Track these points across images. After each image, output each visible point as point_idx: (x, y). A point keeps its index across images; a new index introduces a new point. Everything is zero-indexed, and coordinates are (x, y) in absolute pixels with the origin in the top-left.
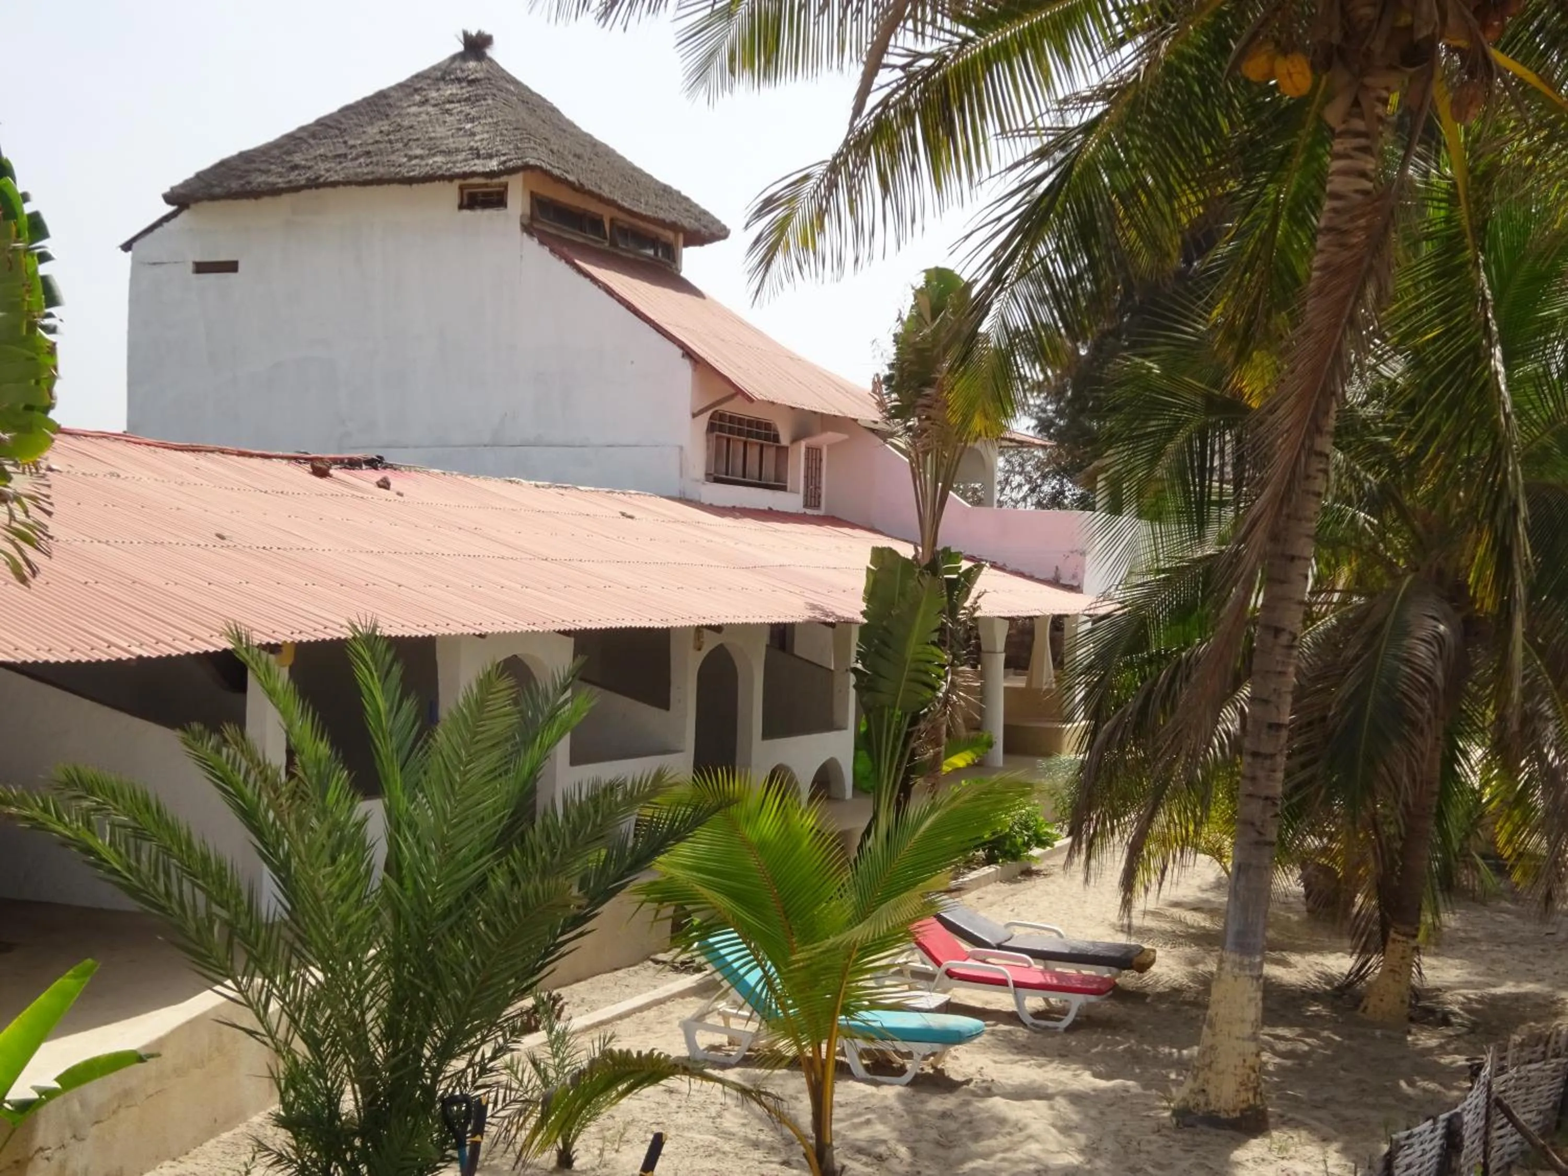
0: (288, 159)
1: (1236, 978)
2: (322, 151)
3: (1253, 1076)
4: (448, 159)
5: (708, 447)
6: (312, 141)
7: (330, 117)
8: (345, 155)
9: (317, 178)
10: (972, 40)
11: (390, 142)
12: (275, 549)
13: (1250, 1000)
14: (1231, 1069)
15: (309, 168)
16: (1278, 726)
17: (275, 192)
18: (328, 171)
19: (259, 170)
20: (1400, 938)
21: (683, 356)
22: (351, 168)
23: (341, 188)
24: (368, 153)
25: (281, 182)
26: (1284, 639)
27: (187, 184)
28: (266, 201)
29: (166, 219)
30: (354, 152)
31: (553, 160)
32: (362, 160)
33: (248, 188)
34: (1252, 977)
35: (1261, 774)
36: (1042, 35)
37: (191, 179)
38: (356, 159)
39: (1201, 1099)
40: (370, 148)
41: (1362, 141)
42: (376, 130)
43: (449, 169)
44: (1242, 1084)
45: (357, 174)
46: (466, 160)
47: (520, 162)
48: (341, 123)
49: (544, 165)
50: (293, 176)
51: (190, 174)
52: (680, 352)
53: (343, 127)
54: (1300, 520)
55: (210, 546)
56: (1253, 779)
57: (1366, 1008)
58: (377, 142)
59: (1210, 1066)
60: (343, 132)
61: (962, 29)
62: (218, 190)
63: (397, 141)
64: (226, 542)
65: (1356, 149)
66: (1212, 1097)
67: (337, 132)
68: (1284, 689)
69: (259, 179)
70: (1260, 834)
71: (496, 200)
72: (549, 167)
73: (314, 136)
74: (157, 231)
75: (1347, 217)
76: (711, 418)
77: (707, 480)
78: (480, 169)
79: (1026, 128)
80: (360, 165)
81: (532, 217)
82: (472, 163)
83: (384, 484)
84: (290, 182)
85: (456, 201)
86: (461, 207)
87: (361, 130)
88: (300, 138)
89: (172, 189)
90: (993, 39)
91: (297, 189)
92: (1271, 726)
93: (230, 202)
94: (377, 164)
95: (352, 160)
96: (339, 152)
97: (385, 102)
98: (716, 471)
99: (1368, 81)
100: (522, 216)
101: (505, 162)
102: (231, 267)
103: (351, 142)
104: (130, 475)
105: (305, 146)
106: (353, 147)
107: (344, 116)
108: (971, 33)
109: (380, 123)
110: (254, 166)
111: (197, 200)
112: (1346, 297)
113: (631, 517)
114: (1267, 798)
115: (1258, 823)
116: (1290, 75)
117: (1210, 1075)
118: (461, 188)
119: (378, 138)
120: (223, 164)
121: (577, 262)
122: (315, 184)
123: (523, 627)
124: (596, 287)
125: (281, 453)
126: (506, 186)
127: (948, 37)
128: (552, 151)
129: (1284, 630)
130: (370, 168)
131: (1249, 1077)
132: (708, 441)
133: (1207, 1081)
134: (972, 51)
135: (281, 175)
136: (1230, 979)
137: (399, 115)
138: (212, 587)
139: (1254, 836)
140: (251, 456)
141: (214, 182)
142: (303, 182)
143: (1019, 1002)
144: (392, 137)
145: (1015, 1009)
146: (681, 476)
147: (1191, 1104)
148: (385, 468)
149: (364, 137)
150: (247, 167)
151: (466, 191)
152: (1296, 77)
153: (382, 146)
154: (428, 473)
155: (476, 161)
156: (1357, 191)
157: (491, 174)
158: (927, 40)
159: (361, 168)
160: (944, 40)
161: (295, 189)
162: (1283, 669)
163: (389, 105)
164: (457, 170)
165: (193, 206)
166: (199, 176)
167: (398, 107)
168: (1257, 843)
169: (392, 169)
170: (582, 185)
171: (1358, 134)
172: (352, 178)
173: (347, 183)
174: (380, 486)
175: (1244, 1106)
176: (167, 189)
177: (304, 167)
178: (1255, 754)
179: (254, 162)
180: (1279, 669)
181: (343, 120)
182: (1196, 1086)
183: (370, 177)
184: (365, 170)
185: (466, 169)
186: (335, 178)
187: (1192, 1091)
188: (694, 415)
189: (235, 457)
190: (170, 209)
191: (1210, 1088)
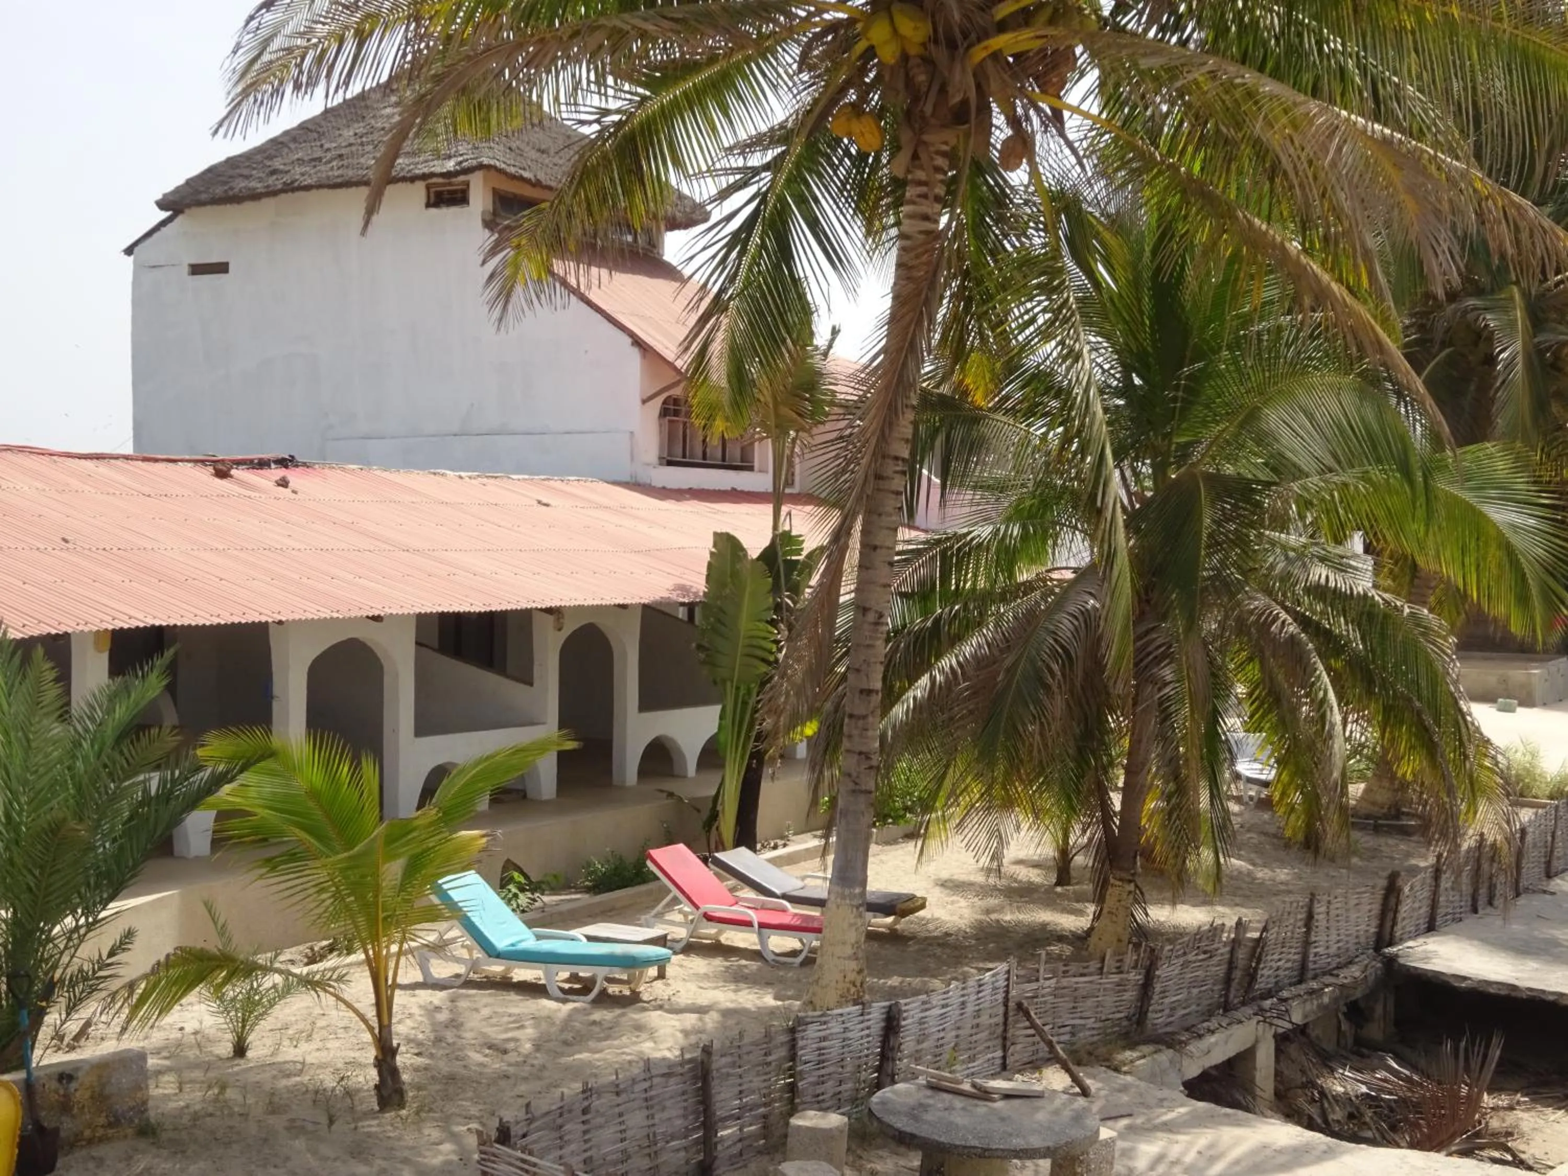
0: (269, 163)
1: (838, 907)
2: (300, 155)
3: (853, 990)
4: (411, 160)
5: (661, 432)
6: (292, 146)
7: (313, 120)
8: (319, 159)
9: (292, 182)
10: (650, 98)
11: (362, 144)
12: (115, 549)
13: (851, 925)
14: (833, 984)
15: (287, 172)
16: (870, 692)
17: (255, 196)
18: (303, 174)
19: (241, 176)
20: (1118, 883)
21: (633, 344)
22: (325, 171)
23: (314, 191)
24: (341, 156)
25: (259, 186)
26: (871, 617)
27: (178, 190)
28: (249, 206)
29: (163, 223)
30: (329, 155)
31: (510, 158)
32: (334, 163)
33: (231, 193)
34: (852, 906)
36: (705, 92)
37: (182, 186)
38: (330, 162)
40: (343, 151)
41: (924, 189)
42: (351, 133)
43: (409, 171)
44: (842, 996)
45: (328, 178)
46: (426, 161)
47: (475, 162)
48: (321, 127)
49: (498, 164)
50: (271, 180)
51: (181, 181)
52: (629, 340)
53: (320, 130)
54: (880, 515)
55: (50, 549)
58: (351, 145)
59: (817, 982)
60: (321, 135)
61: (640, 90)
62: (203, 197)
63: (368, 143)
64: (70, 546)
65: (919, 196)
67: (315, 135)
68: (873, 660)
69: (240, 184)
70: (856, 784)
71: (458, 198)
72: (503, 166)
73: (294, 140)
74: (156, 236)
75: (912, 254)
76: (664, 403)
77: (661, 464)
78: (438, 170)
79: (708, 171)
80: (332, 169)
81: (495, 213)
82: (432, 164)
83: (283, 483)
84: (268, 187)
85: (423, 200)
86: (428, 205)
87: (337, 132)
88: (282, 143)
89: (165, 195)
90: (667, 98)
91: (274, 193)
92: (862, 691)
93: (216, 207)
94: (347, 167)
95: (326, 163)
96: (315, 156)
97: (363, 104)
98: (669, 454)
99: (926, 137)
100: (483, 213)
101: (461, 162)
102: (222, 268)
103: (326, 146)
104: (12, 485)
105: (286, 150)
106: (328, 150)
107: (325, 119)
108: (648, 93)
109: (356, 125)
110: (238, 171)
111: (189, 206)
112: (909, 325)
113: (547, 505)
114: (860, 753)
115: (854, 774)
116: (863, 134)
118: (428, 188)
119: (352, 140)
120: (210, 170)
122: (291, 188)
123: (326, 614)
125: (187, 457)
126: (467, 184)
127: (628, 96)
128: (510, 149)
129: (869, 609)
130: (340, 172)
131: (848, 990)
132: (661, 425)
133: (814, 994)
134: (653, 106)
135: (260, 180)
136: (834, 907)
137: (374, 117)
138: (26, 586)
139: (851, 786)
140: (156, 460)
141: (202, 189)
142: (280, 187)
143: (763, 941)
144: (364, 139)
145: (758, 947)
146: (632, 459)
148: (297, 466)
149: (340, 140)
150: (231, 172)
151: (432, 190)
152: (868, 136)
153: (354, 148)
154: (344, 470)
155: (436, 162)
156: (921, 232)
157: (448, 175)
158: (610, 99)
159: (334, 171)
160: (625, 99)
161: (273, 193)
162: (871, 642)
163: (367, 107)
164: (417, 172)
165: (187, 211)
166: (189, 182)
167: (373, 109)
168: (854, 791)
169: (360, 172)
171: (919, 183)
172: (326, 182)
173: (319, 186)
174: (279, 485)
176: (159, 196)
177: (281, 172)
179: (238, 167)
180: (868, 642)
181: (323, 123)
183: (339, 180)
184: (336, 173)
185: (426, 170)
186: (309, 181)
188: (644, 402)
189: (140, 463)
190: (165, 215)
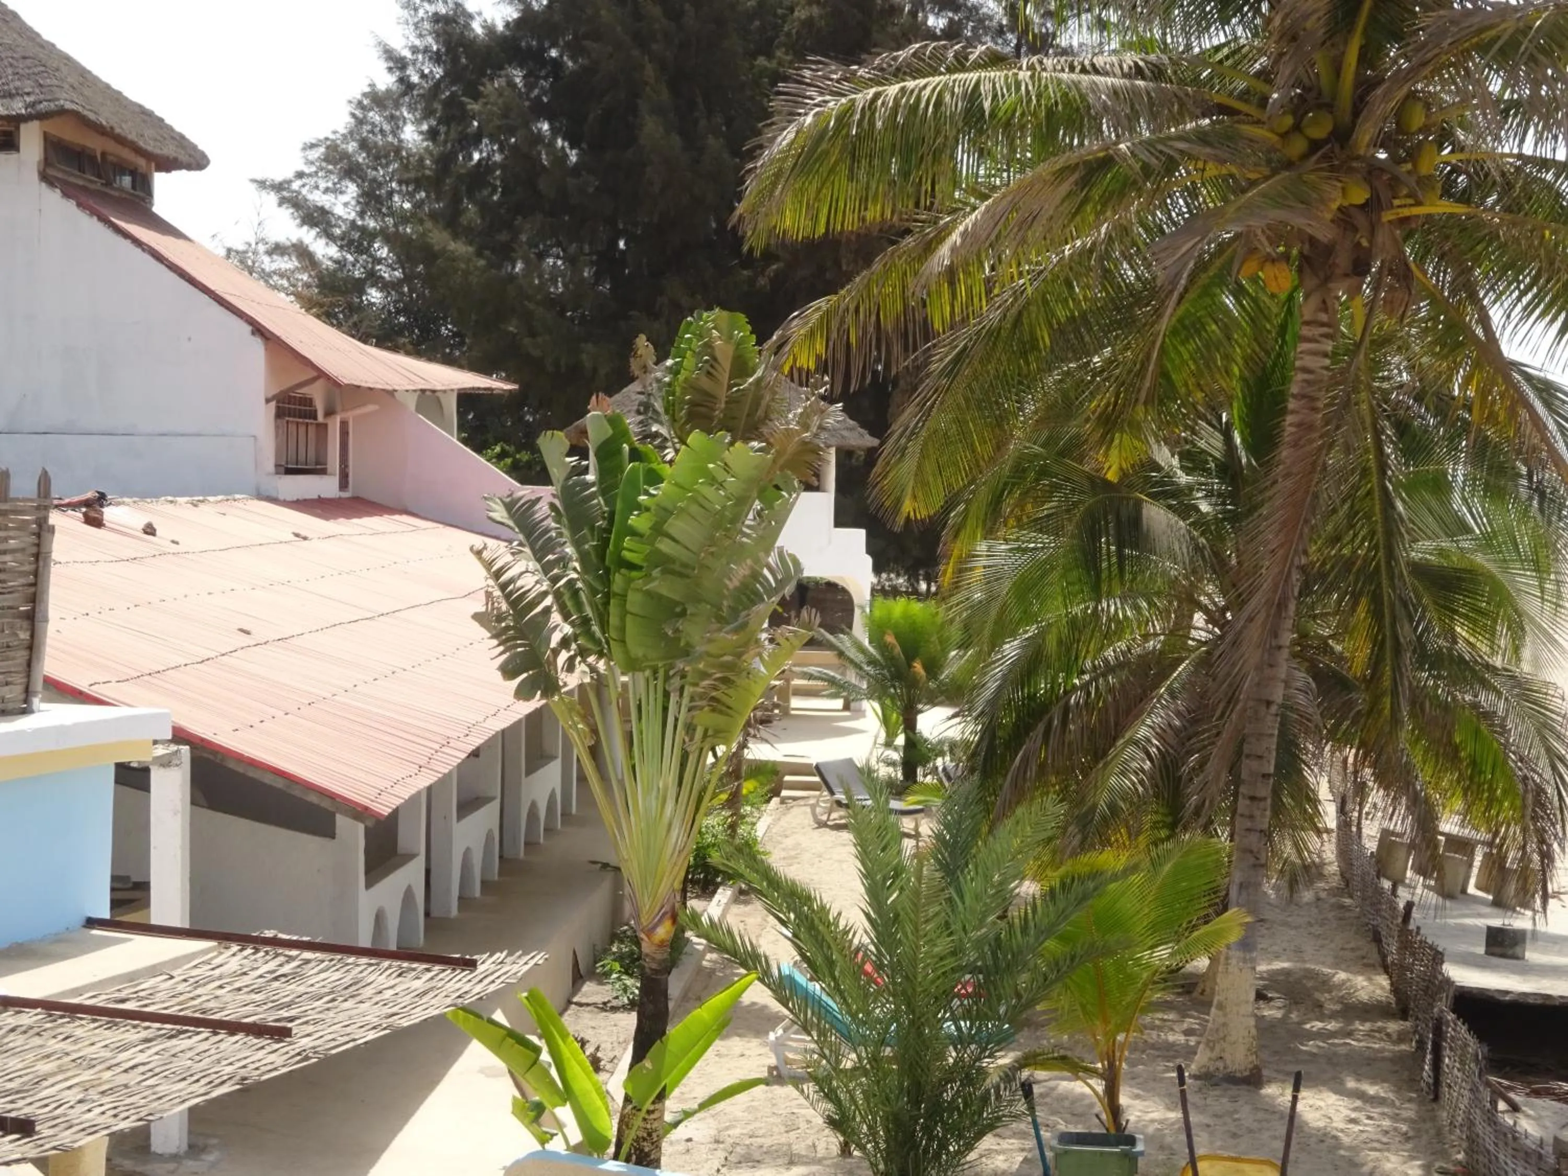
5: (277, 435)
14: (1241, 1040)
16: (1269, 776)
26: (1273, 709)
35: (1257, 813)
39: (1220, 1065)
44: (1248, 1050)
47: (52, 106)
56: (1251, 817)
57: (1203, 991)
59: (1224, 1039)
66: (1228, 1062)
68: (1272, 747)
70: (1257, 858)
71: (6, 144)
76: (282, 403)
77: (277, 473)
81: (50, 163)
83: (151, 531)
92: (1264, 776)
98: (281, 461)
100: (38, 163)
101: (34, 104)
113: (305, 538)
115: (1255, 851)
116: (1276, 278)
117: (1225, 1045)
121: (113, 219)
124: (139, 250)
126: (18, 131)
132: (277, 427)
133: (1223, 1050)
139: (1252, 860)
146: (256, 470)
147: (1211, 1069)
152: (1281, 280)
168: (1255, 866)
170: (112, 128)
171: (1323, 325)
174: (146, 532)
175: (1251, 1066)
178: (1253, 798)
180: (1270, 732)
182: (1214, 1055)
187: (1210, 1059)
188: (265, 402)
191: (1227, 1056)
